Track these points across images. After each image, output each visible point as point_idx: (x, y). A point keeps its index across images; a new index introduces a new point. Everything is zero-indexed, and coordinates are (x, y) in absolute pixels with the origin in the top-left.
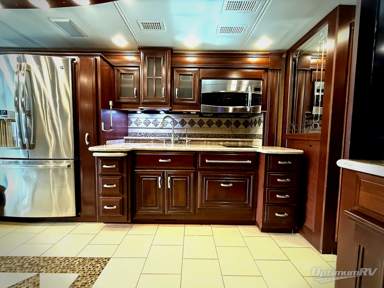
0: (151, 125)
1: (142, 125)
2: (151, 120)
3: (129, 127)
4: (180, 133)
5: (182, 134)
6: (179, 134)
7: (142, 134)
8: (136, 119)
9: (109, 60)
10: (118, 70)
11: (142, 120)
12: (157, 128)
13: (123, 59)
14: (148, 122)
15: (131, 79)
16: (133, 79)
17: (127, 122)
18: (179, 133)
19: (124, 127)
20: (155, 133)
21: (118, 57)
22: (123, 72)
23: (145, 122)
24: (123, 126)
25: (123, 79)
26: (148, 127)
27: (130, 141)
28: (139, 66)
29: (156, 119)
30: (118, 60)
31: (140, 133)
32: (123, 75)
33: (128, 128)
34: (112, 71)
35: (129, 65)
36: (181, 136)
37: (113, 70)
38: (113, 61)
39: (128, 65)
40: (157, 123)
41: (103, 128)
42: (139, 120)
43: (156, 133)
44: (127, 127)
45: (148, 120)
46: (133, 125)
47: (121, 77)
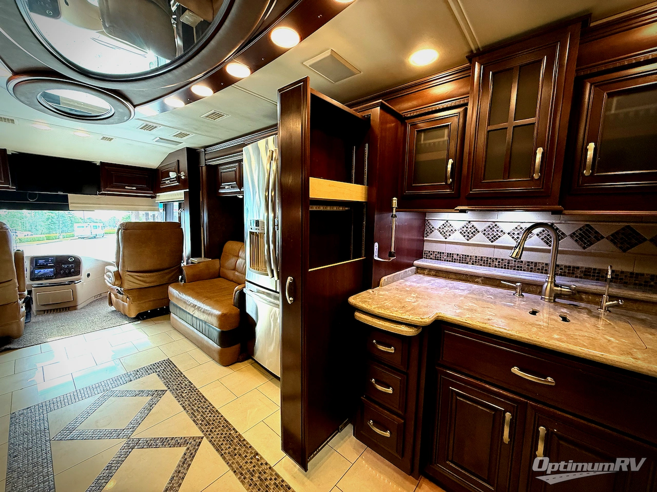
0: (479, 238)
1: (457, 237)
2: (481, 227)
3: (425, 238)
4: (572, 265)
5: (578, 268)
6: (566, 267)
7: (455, 257)
8: (443, 222)
9: (395, 108)
10: (414, 125)
11: (457, 226)
12: (495, 247)
13: (427, 96)
14: (472, 231)
15: (442, 139)
16: (446, 138)
17: (423, 228)
18: (568, 264)
19: (416, 238)
20: (489, 257)
21: (417, 94)
22: (423, 126)
23: (465, 228)
24: (415, 236)
25: (422, 142)
26: (470, 242)
27: (426, 272)
28: (466, 101)
29: (494, 224)
30: (415, 103)
31: (449, 255)
32: (423, 135)
33: (424, 241)
34: (401, 129)
35: (441, 106)
36: (573, 273)
37: (403, 128)
38: (405, 107)
39: (438, 107)
40: (495, 234)
41: (377, 254)
42: (449, 225)
43: (492, 257)
44: (421, 238)
45: (470, 226)
46: (436, 236)
47: (418, 140)
